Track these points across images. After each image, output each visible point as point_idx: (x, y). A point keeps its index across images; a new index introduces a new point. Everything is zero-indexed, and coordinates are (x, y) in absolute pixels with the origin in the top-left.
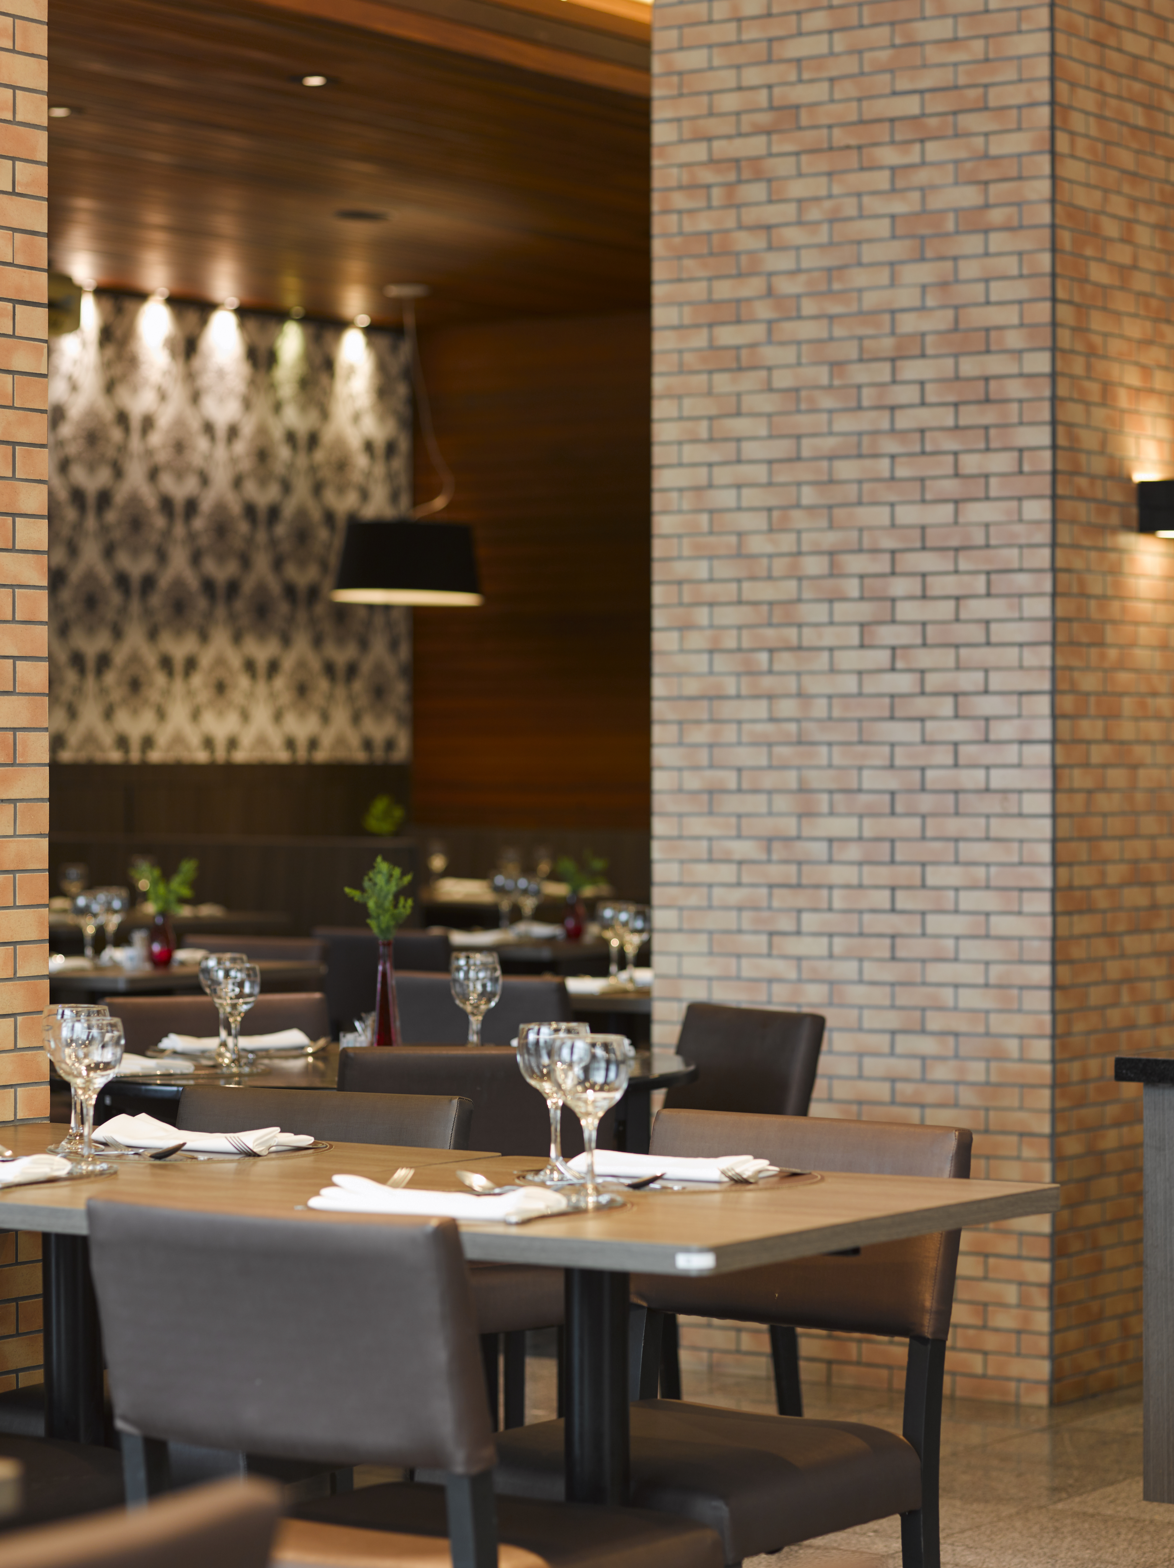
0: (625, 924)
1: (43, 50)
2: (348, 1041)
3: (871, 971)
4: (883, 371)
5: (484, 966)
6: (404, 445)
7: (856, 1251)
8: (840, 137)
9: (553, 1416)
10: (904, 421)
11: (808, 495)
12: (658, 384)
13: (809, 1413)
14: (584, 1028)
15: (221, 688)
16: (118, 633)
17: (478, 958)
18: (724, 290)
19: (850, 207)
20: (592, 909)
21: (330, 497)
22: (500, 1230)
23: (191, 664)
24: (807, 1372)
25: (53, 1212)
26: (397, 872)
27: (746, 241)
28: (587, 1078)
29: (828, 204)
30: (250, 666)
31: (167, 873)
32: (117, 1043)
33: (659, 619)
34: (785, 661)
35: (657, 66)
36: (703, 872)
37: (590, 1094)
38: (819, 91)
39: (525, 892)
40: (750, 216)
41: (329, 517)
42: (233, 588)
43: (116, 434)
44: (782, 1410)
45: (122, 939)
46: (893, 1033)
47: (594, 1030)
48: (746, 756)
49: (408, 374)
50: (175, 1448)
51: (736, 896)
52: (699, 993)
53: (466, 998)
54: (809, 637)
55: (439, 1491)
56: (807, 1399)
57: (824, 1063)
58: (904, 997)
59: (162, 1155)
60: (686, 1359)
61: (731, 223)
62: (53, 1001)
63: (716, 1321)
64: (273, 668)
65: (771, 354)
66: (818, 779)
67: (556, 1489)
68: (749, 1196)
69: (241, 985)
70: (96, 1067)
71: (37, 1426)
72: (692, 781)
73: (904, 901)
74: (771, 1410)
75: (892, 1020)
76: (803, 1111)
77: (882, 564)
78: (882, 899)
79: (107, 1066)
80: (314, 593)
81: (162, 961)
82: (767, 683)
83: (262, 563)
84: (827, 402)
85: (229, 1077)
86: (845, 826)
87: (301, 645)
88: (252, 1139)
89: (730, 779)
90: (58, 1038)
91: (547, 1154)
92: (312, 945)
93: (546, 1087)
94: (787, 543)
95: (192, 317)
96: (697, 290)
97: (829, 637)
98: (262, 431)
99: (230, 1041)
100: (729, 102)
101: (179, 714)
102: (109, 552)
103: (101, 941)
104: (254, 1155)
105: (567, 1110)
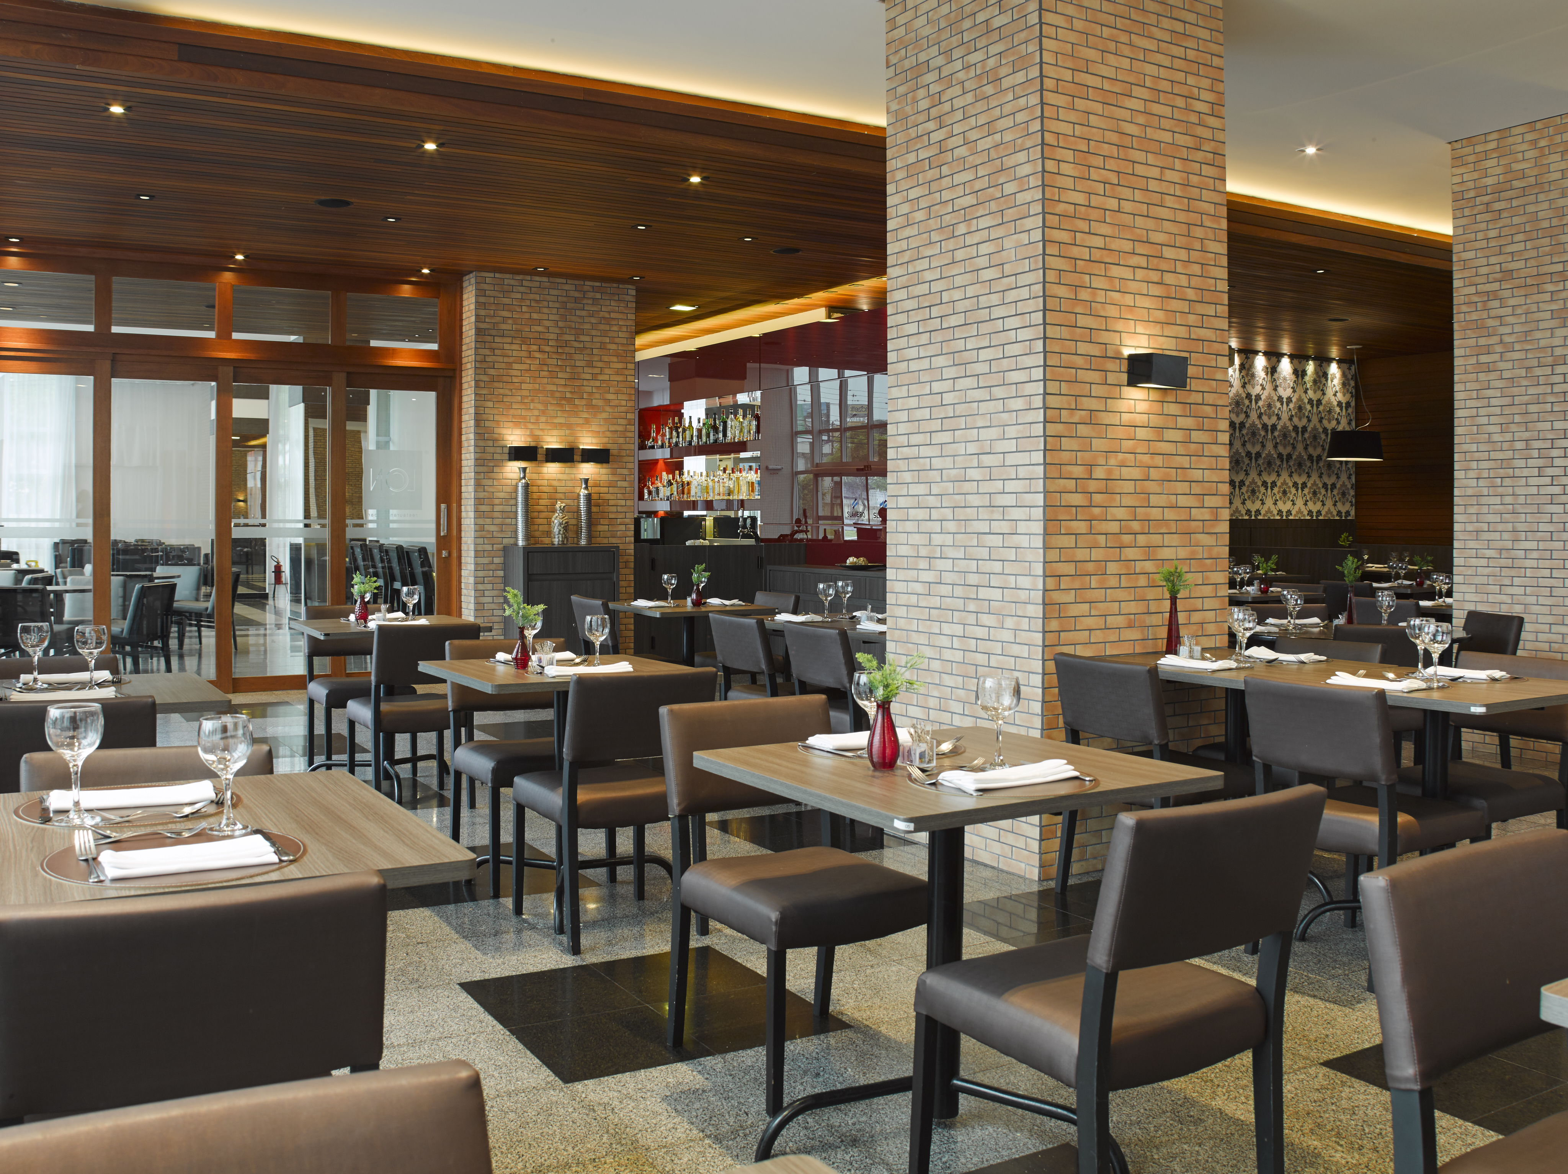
0: (1442, 581)
1: (1226, 265)
2: (1336, 622)
3: (1542, 600)
4: (1548, 370)
5: (1389, 595)
6: (1353, 404)
7: (1542, 708)
8: (1529, 281)
9: (1412, 764)
10: (1557, 389)
11: (1517, 418)
12: (1456, 378)
13: (1514, 768)
14: (1433, 620)
15: (1285, 493)
16: (1247, 474)
17: (1386, 593)
18: (1482, 341)
19: (1534, 308)
20: (1428, 575)
21: (1325, 422)
22: (1400, 694)
23: (1274, 484)
24: (1513, 752)
25: (1231, 681)
26: (1356, 560)
27: (1491, 323)
28: (1434, 639)
29: (1524, 307)
30: (1295, 485)
31: (1267, 560)
32: (1254, 621)
33: (1457, 466)
34: (1507, 482)
35: (1455, 259)
36: (1474, 562)
37: (1436, 645)
38: (1521, 264)
39: (1401, 568)
40: (1493, 313)
41: (1325, 430)
42: (1289, 456)
43: (1247, 402)
44: (1503, 766)
45: (1250, 583)
46: (1551, 624)
47: (1437, 621)
48: (1491, 518)
49: (1354, 377)
50: (1274, 768)
51: (1487, 571)
52: (1472, 607)
53: (1382, 607)
54: (1518, 472)
55: (1375, 790)
56: (1513, 761)
57: (1523, 635)
58: (1555, 611)
59: (1270, 662)
60: (1464, 745)
61: (1485, 316)
62: (1230, 605)
63: (1475, 731)
64: (1304, 485)
65: (1502, 365)
66: (1520, 527)
67: (1418, 791)
68: (1498, 686)
69: (1297, 601)
70: (1246, 629)
71: (1221, 756)
72: (1470, 527)
73: (1555, 573)
74: (1499, 766)
75: (1550, 619)
76: (1514, 653)
77: (1548, 444)
78: (1547, 573)
79: (1251, 629)
80: (1319, 458)
81: (1265, 591)
82: (1500, 490)
83: (1300, 447)
84: (1525, 382)
85: (1292, 634)
86: (1533, 545)
87: (1315, 477)
88: (1303, 657)
89: (1485, 527)
90: (1233, 618)
91: (1417, 666)
92: (1321, 587)
93: (1417, 642)
94: (1508, 437)
95: (1274, 359)
96: (1472, 342)
97: (1526, 472)
98: (1300, 399)
99: (1292, 621)
100: (1484, 270)
101: (1269, 502)
102: (1244, 445)
103: (1242, 584)
104: (1304, 663)
105: (1426, 650)
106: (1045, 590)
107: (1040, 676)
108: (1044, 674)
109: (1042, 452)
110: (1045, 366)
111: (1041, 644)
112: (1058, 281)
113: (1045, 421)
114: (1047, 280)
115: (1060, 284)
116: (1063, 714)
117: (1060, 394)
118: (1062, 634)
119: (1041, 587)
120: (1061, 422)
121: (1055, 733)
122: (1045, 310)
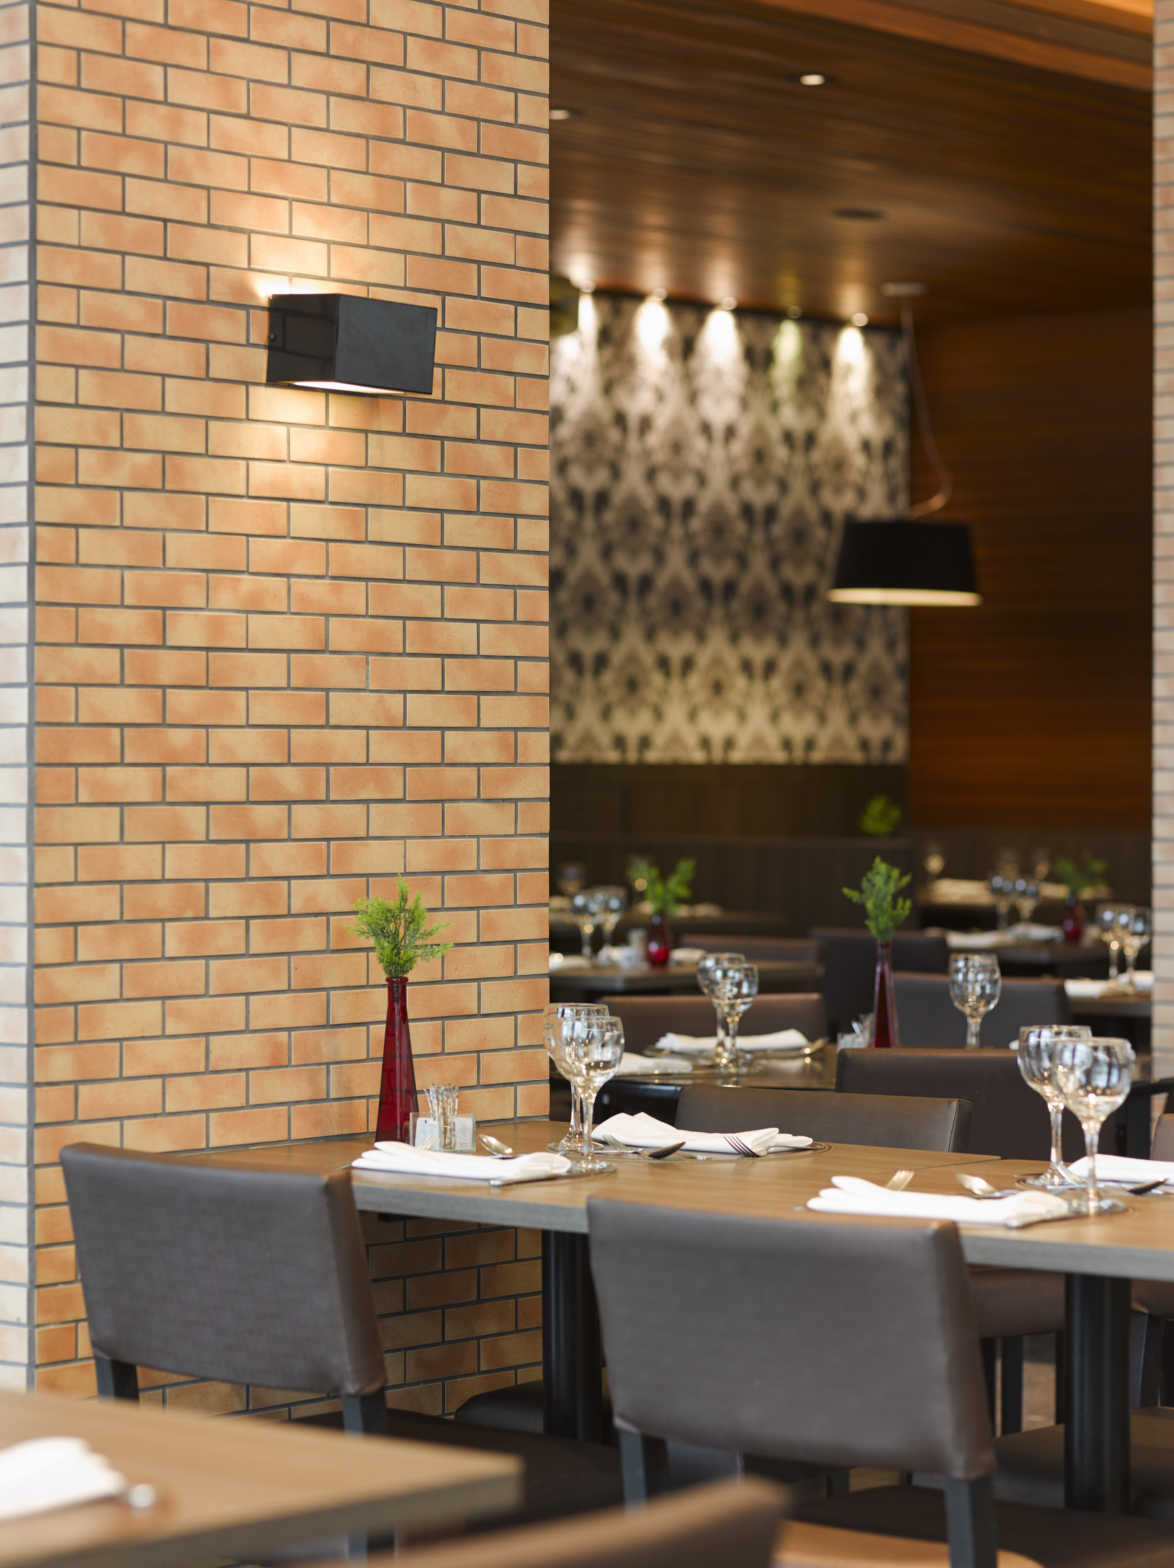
0: (1125, 927)
1: (545, 53)
2: (846, 1042)
5: (983, 968)
6: (901, 444)
9: (1051, 1422)
12: (1160, 381)
14: (1086, 1034)
15: (718, 688)
16: (615, 634)
17: (977, 960)
20: (1091, 911)
21: (828, 497)
22: (1001, 1234)
23: (688, 665)
25: (553, 1210)
26: (896, 873)
28: (1088, 1082)
30: (747, 666)
31: (665, 873)
32: (617, 1042)
33: (1160, 618)
35: (1159, 59)
37: (1092, 1098)
39: (1023, 894)
41: (826, 517)
42: (730, 588)
43: (614, 435)
45: (619, 938)
47: (1095, 1034)
49: (905, 373)
50: (673, 1447)
53: (964, 1000)
55: (939, 1494)
59: (661, 1155)
62: (552, 1000)
64: (770, 668)
67: (1055, 1495)
69: (739, 985)
70: (596, 1066)
71: (535, 1423)
79: (607, 1065)
80: (811, 593)
81: (659, 960)
83: (759, 563)
85: (727, 1077)
87: (798, 645)
88: (751, 1139)
90: (558, 1037)
91: (1048, 1158)
92: (809, 946)
93: (1047, 1091)
95: (690, 317)
98: (759, 431)
99: (728, 1042)
101: (676, 714)
102: (607, 552)
103: (598, 940)
104: (754, 1155)
105: (1068, 1114)
106: (34, 966)
107: (23, 1213)
108: (34, 1206)
109: (24, 570)
110: (34, 322)
111: (23, 1118)
112: (72, 81)
113: (34, 482)
114: (42, 75)
115: (78, 88)
116: (91, 1319)
117: (77, 405)
118: (83, 1088)
119: (22, 956)
120: (78, 485)
121: (68, 1372)
122: (34, 161)
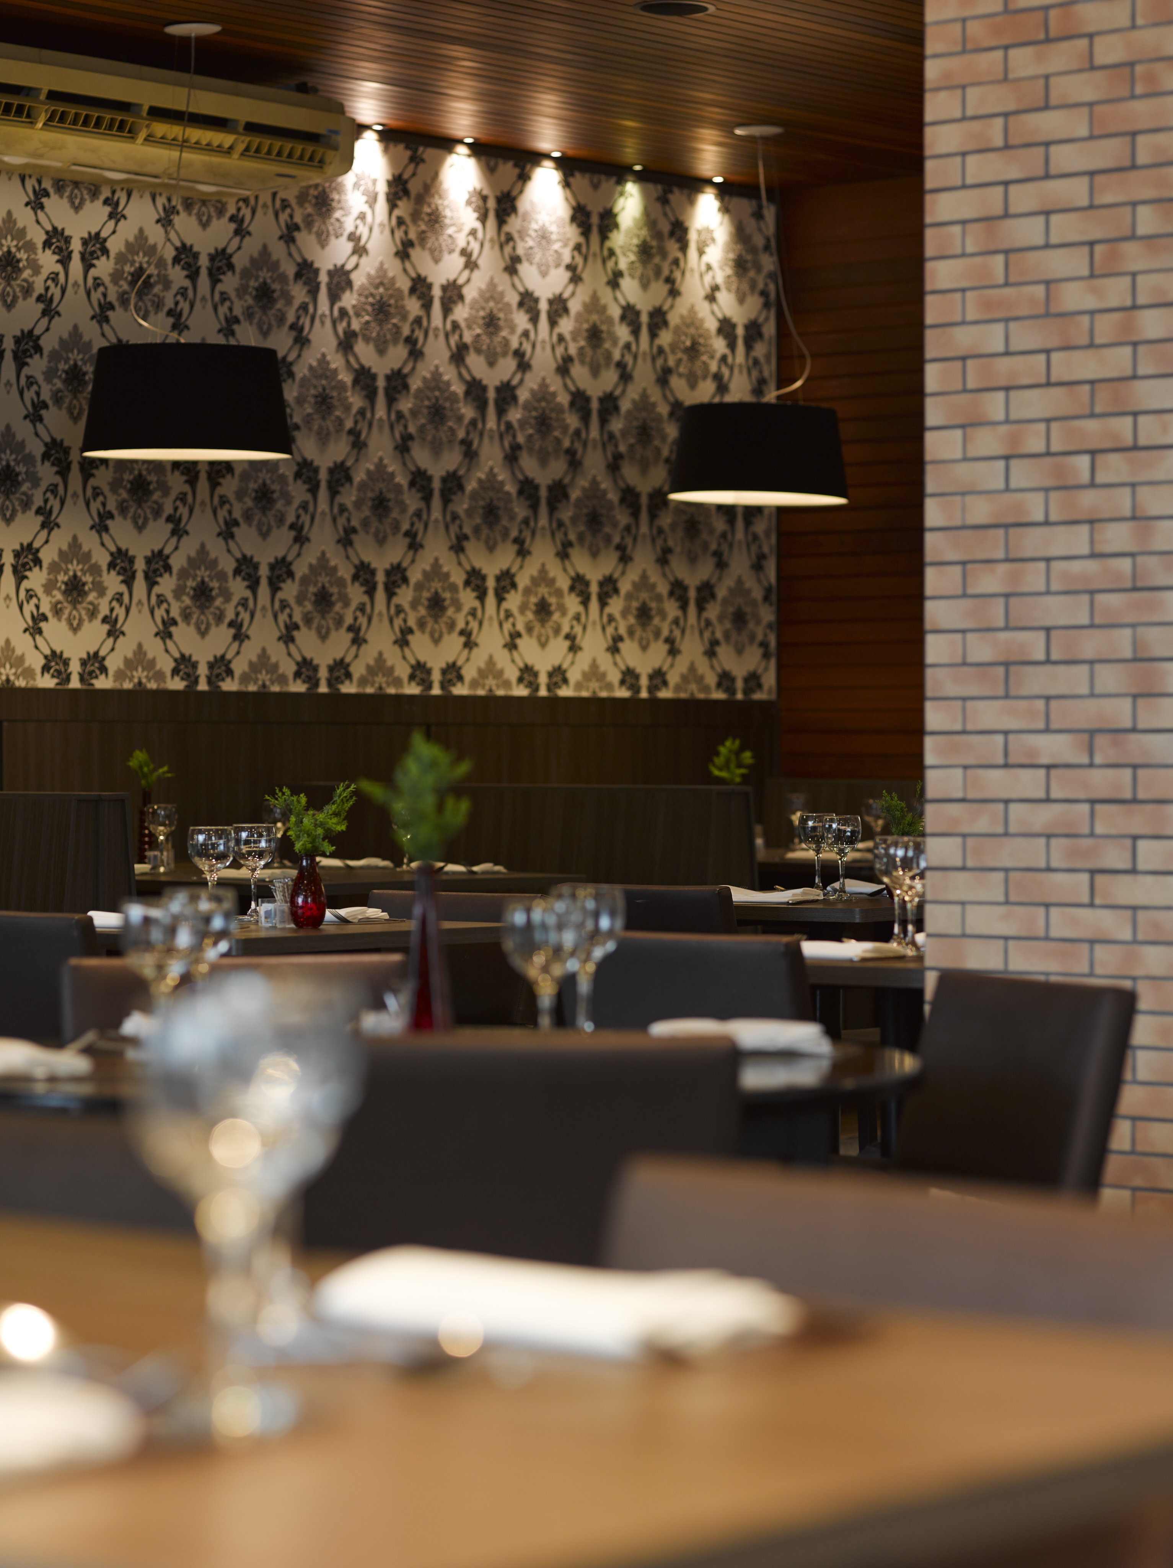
6: (770, 329)
15: (543, 610)
23: (506, 582)
30: (579, 585)
41: (678, 408)
42: (558, 491)
43: (413, 306)
64: (609, 587)
80: (659, 500)
83: (594, 464)
87: (643, 560)
95: (508, 169)
98: (594, 305)
101: (491, 642)
102: (403, 446)
